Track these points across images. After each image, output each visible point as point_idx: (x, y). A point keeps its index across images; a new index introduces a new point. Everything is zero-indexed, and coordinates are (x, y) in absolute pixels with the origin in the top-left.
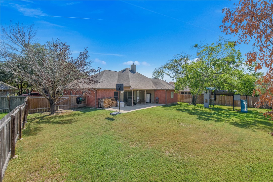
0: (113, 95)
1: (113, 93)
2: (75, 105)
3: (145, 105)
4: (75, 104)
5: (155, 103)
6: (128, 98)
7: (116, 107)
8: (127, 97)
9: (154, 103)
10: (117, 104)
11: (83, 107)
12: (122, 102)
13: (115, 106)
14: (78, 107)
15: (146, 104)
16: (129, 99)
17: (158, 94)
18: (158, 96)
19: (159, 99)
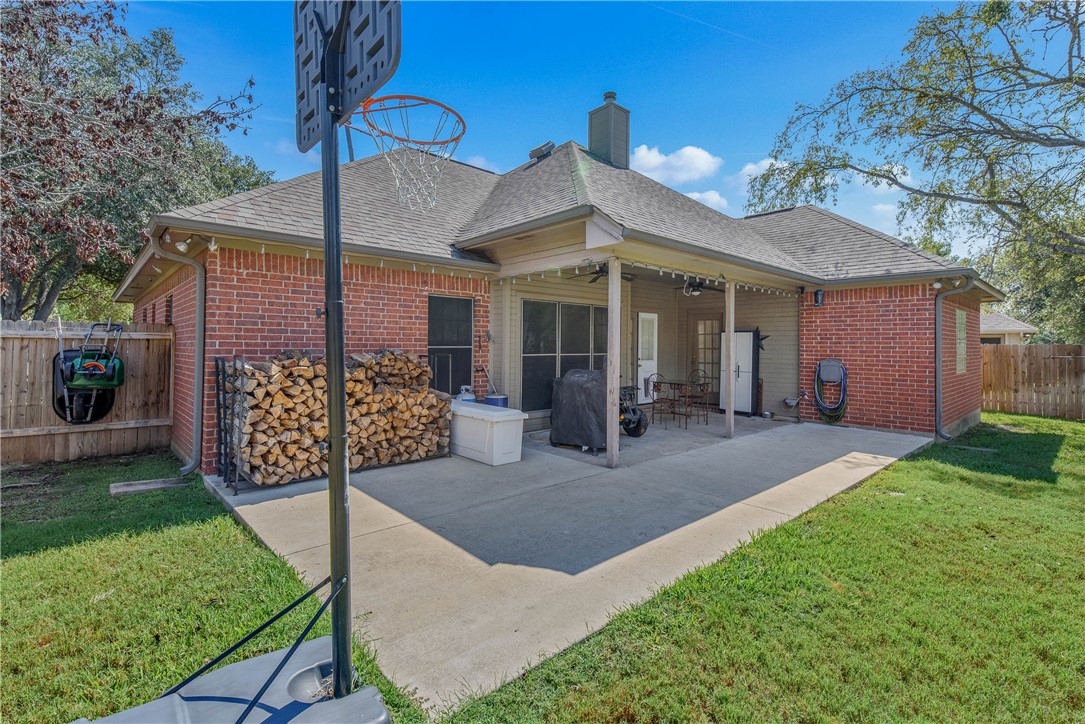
0: (420, 328)
1: (421, 310)
2: (32, 431)
3: (727, 436)
4: (32, 422)
5: (809, 419)
6: (568, 365)
7: (428, 458)
8: (559, 355)
9: (798, 420)
10: (441, 424)
11: (135, 453)
12: (505, 403)
13: (422, 452)
14: (74, 451)
15: (737, 423)
16: (576, 377)
17: (836, 330)
18: (843, 347)
19: (851, 378)
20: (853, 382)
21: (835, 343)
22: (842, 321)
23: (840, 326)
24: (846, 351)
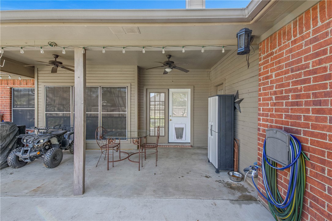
17: (295, 83)
18: (302, 111)
19: (313, 167)
20: (316, 176)
21: (293, 104)
22: (302, 68)
23: (299, 75)
24: (307, 118)
